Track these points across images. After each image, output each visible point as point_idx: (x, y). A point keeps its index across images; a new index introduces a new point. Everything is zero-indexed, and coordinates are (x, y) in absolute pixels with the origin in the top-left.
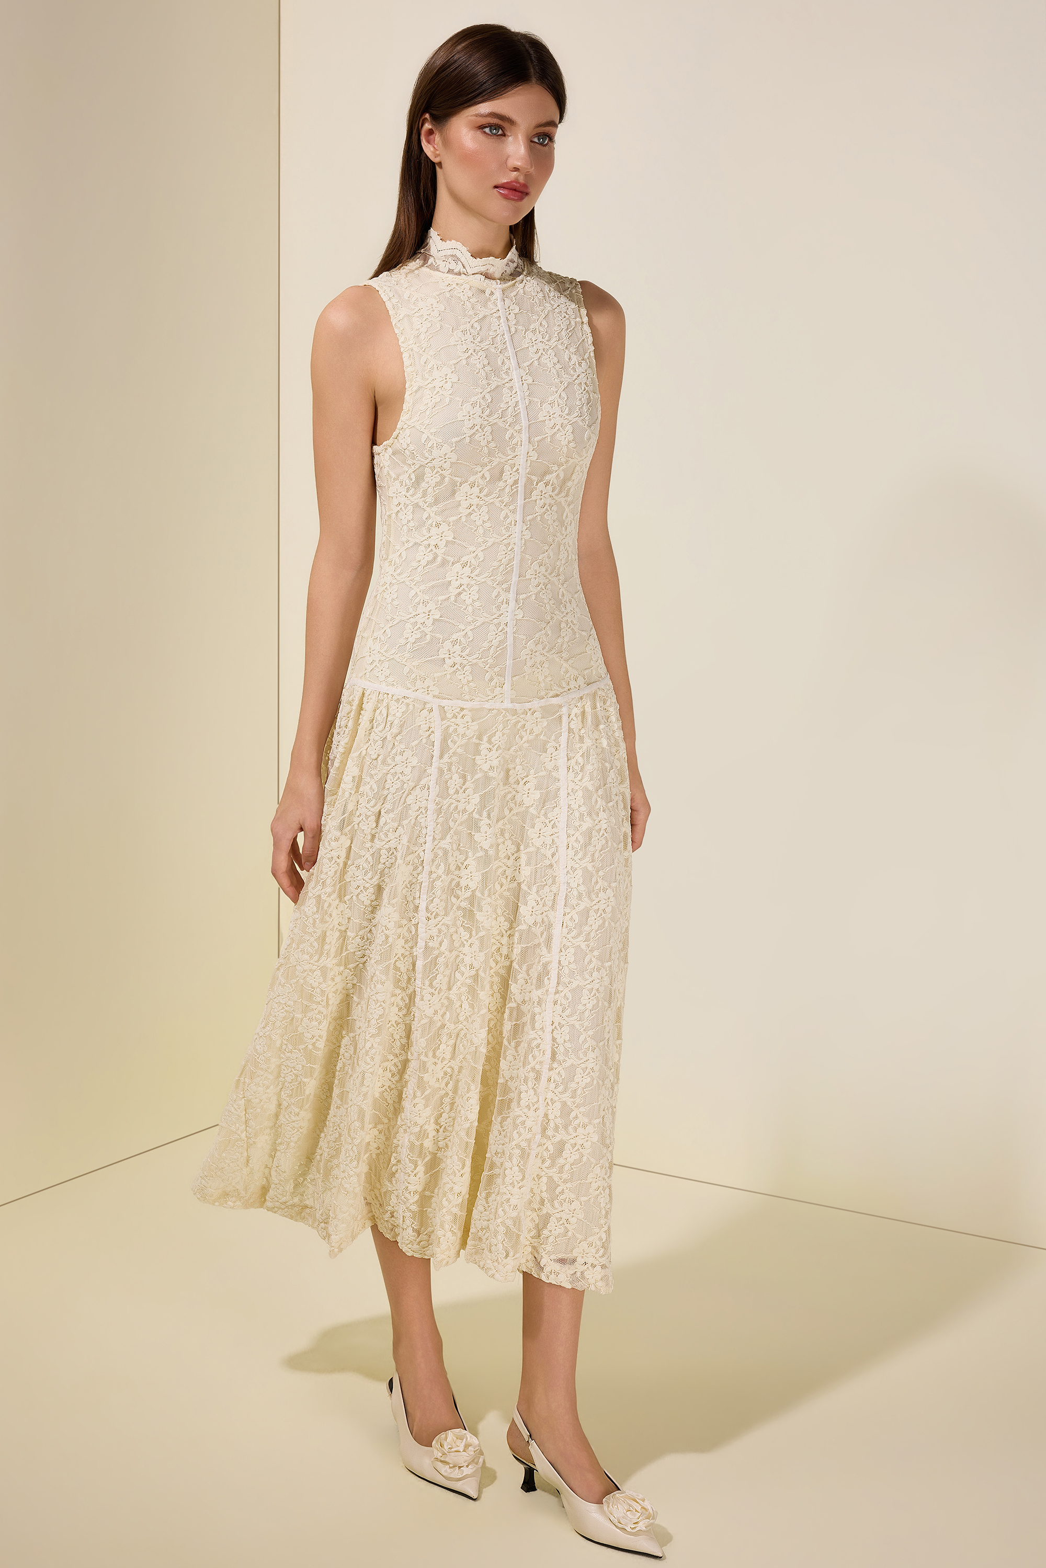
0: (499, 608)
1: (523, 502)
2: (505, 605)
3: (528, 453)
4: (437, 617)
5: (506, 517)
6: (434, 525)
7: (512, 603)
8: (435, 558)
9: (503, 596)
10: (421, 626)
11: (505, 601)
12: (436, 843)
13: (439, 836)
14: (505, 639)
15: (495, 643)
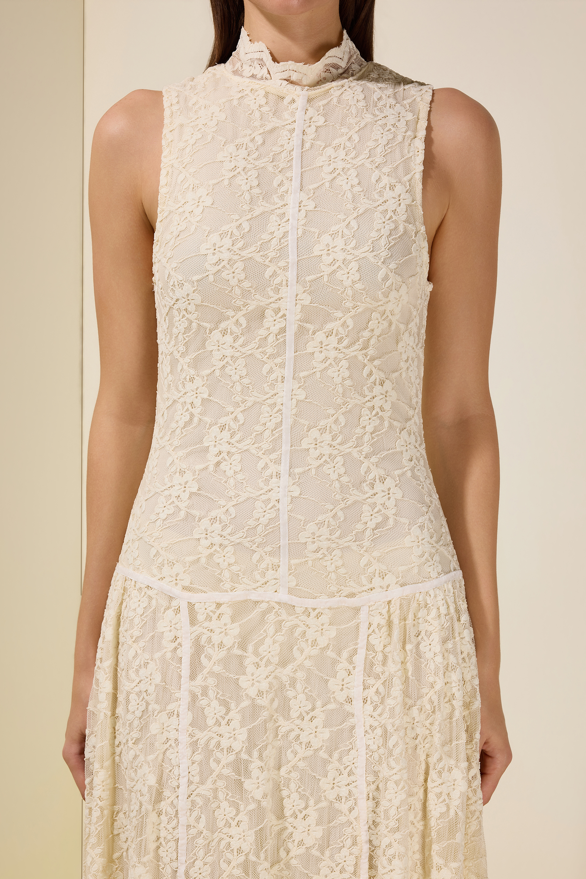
0: (267, 482)
1: (293, 354)
2: (274, 479)
3: (297, 295)
4: (195, 490)
5: (271, 371)
6: (188, 380)
7: (285, 479)
8: (191, 419)
9: (273, 468)
10: (175, 500)
11: (274, 474)
12: (193, 787)
13: (197, 779)
14: (277, 517)
15: (264, 521)
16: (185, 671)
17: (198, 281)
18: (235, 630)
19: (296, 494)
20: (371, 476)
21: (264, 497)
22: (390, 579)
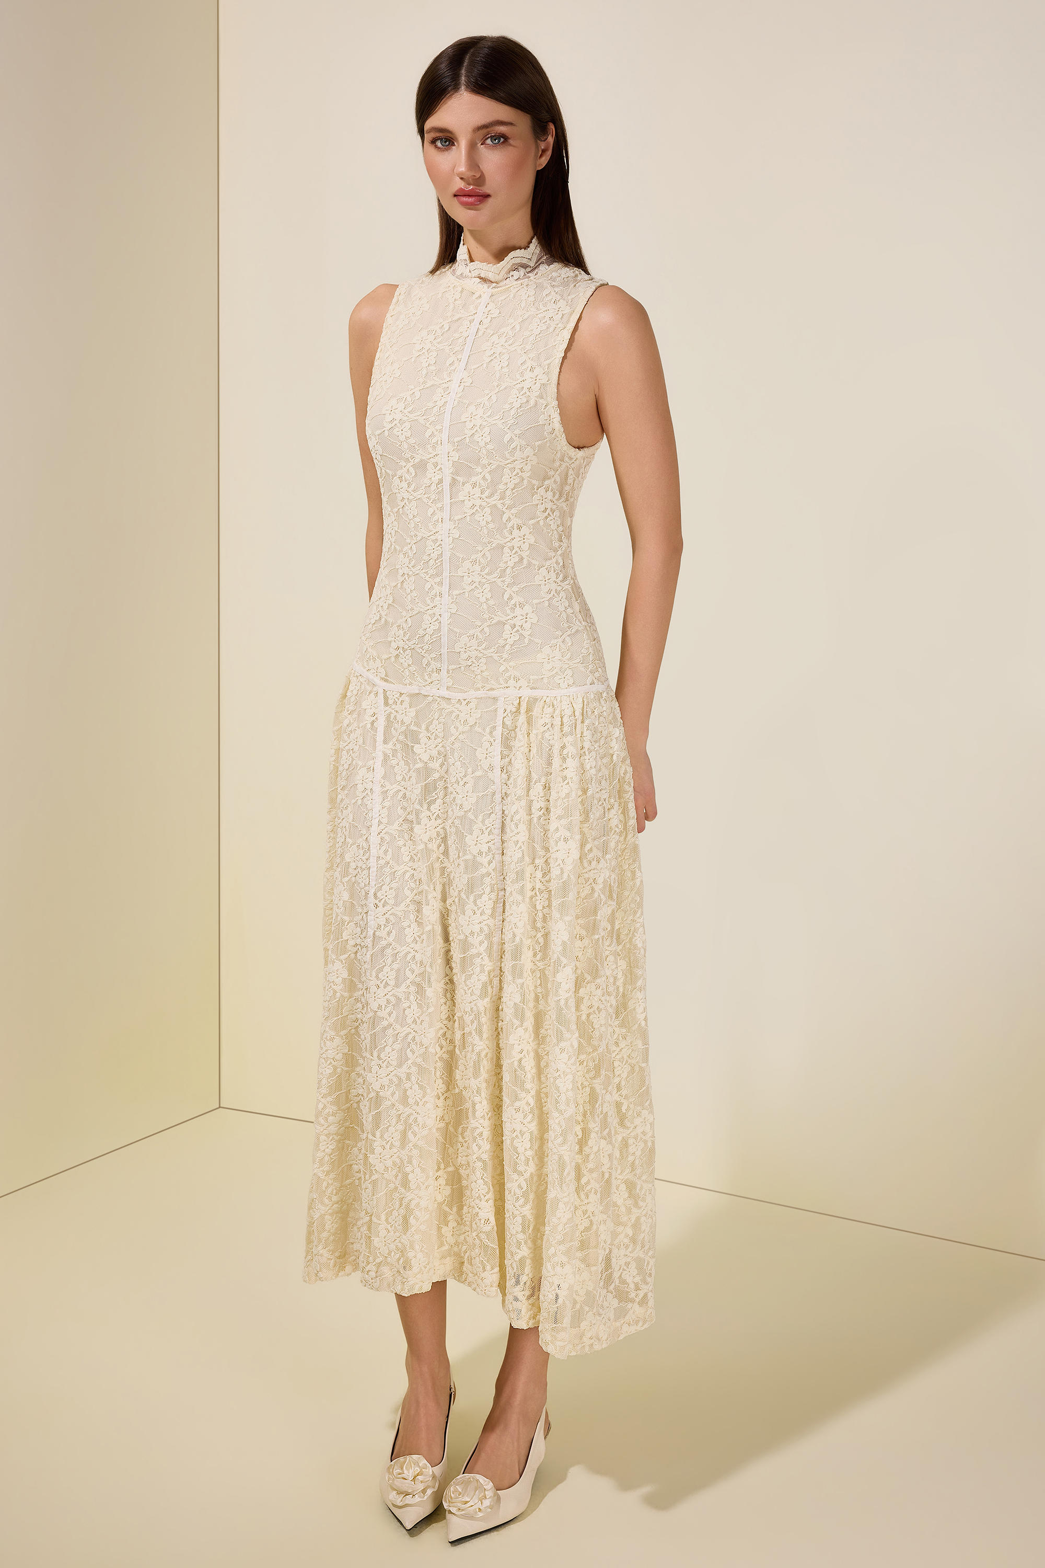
0: (431, 600)
1: (449, 501)
2: (438, 598)
3: (449, 453)
5: (434, 514)
7: (446, 598)
9: (437, 589)
11: (438, 594)
12: (382, 827)
13: (385, 821)
14: (439, 629)
15: (430, 631)
16: (380, 737)
17: (379, 435)
18: (412, 713)
19: (454, 611)
20: (513, 602)
21: (430, 612)
22: (522, 682)
